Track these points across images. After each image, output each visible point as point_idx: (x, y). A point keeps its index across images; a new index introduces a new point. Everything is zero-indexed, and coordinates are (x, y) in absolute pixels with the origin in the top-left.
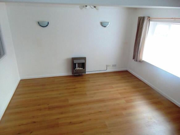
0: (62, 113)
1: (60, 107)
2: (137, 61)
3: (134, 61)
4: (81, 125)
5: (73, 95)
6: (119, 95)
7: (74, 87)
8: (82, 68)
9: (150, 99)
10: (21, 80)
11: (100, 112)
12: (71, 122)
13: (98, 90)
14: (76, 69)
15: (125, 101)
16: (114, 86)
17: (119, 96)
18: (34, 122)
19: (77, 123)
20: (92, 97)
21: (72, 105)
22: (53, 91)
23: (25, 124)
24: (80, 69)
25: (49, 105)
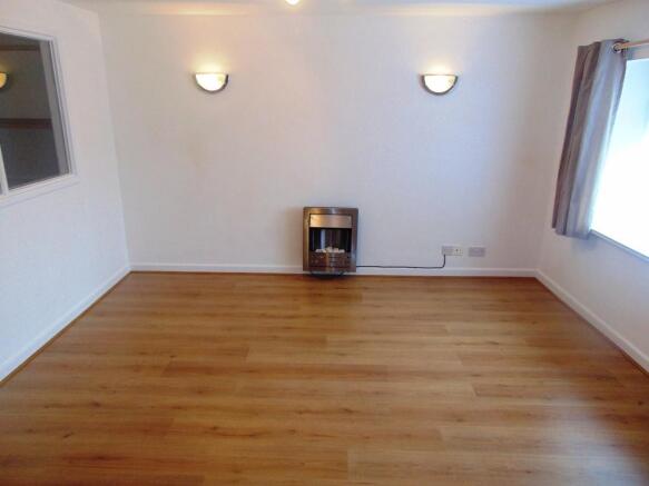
0: (201, 392)
1: (208, 371)
2: (564, 233)
3: (555, 235)
4: (249, 443)
5: (275, 338)
6: (459, 363)
7: (291, 313)
8: (343, 251)
9: (598, 398)
10: (132, 272)
11: (348, 411)
12: (215, 428)
13: (378, 333)
14: (317, 251)
15: (471, 389)
16: (449, 326)
17: (458, 365)
18: (97, 405)
19: (234, 436)
20: (342, 355)
21: (252, 371)
22: (213, 315)
23: (65, 406)
24: (337, 251)
25: (174, 359)
